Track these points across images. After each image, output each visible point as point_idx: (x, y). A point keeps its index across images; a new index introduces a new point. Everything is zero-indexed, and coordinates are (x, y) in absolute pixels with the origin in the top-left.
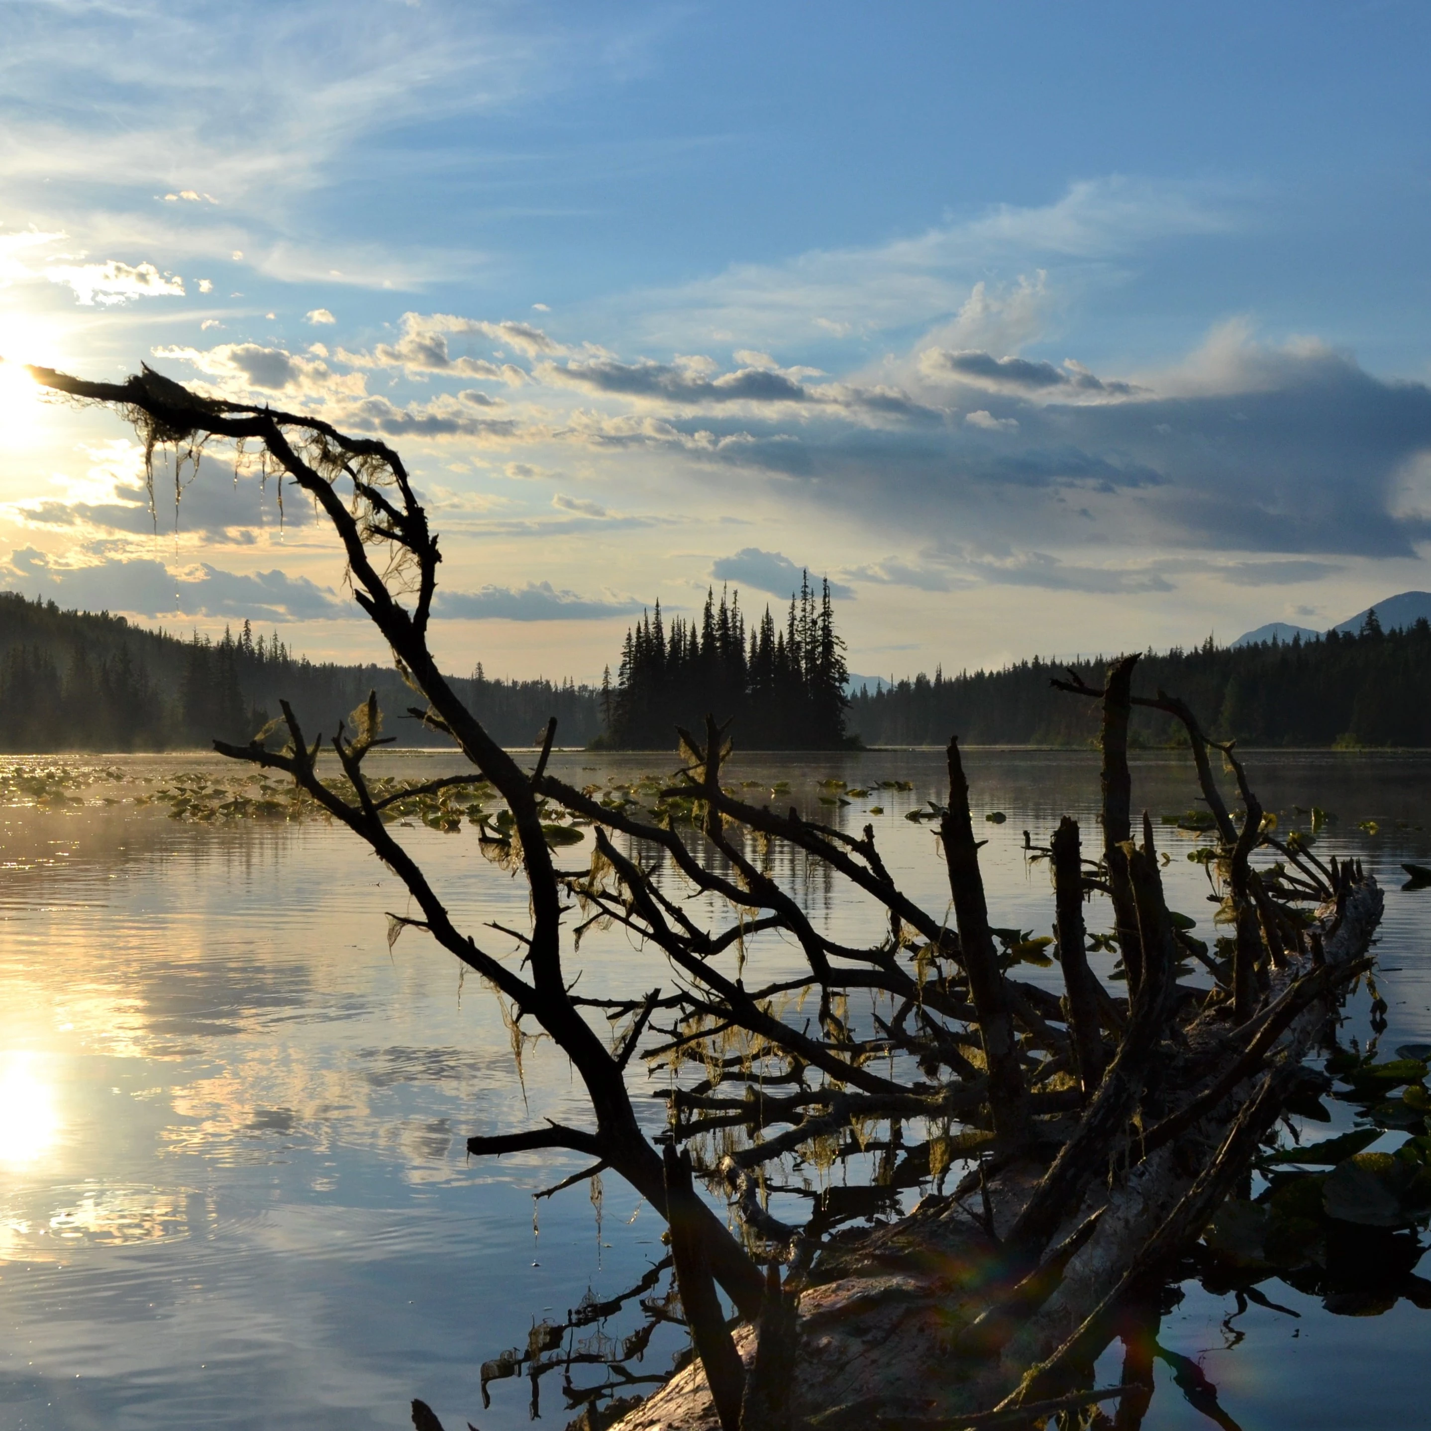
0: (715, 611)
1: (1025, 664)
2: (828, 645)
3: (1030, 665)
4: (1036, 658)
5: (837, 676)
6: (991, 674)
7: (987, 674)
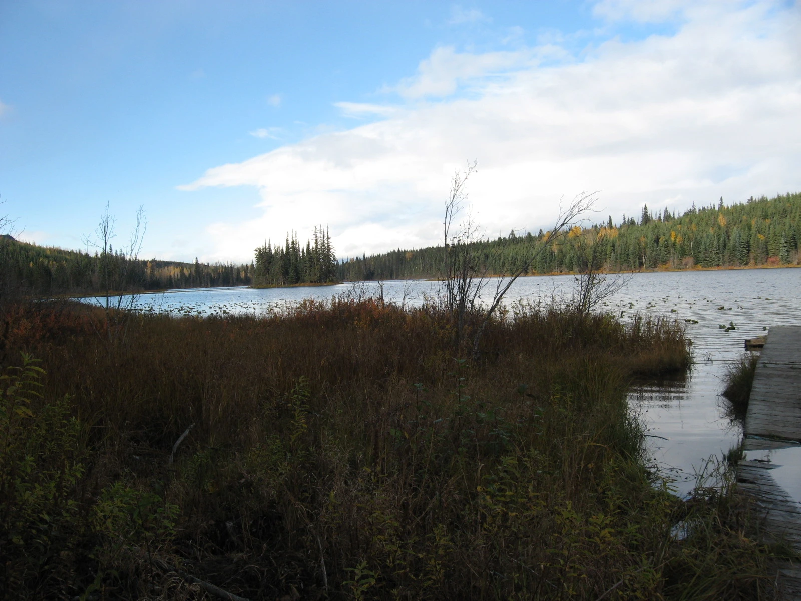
0: (290, 242)
1: (394, 251)
2: (329, 250)
3: (396, 251)
4: (399, 249)
5: (332, 259)
6: (383, 255)
7: (381, 255)
